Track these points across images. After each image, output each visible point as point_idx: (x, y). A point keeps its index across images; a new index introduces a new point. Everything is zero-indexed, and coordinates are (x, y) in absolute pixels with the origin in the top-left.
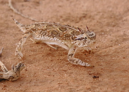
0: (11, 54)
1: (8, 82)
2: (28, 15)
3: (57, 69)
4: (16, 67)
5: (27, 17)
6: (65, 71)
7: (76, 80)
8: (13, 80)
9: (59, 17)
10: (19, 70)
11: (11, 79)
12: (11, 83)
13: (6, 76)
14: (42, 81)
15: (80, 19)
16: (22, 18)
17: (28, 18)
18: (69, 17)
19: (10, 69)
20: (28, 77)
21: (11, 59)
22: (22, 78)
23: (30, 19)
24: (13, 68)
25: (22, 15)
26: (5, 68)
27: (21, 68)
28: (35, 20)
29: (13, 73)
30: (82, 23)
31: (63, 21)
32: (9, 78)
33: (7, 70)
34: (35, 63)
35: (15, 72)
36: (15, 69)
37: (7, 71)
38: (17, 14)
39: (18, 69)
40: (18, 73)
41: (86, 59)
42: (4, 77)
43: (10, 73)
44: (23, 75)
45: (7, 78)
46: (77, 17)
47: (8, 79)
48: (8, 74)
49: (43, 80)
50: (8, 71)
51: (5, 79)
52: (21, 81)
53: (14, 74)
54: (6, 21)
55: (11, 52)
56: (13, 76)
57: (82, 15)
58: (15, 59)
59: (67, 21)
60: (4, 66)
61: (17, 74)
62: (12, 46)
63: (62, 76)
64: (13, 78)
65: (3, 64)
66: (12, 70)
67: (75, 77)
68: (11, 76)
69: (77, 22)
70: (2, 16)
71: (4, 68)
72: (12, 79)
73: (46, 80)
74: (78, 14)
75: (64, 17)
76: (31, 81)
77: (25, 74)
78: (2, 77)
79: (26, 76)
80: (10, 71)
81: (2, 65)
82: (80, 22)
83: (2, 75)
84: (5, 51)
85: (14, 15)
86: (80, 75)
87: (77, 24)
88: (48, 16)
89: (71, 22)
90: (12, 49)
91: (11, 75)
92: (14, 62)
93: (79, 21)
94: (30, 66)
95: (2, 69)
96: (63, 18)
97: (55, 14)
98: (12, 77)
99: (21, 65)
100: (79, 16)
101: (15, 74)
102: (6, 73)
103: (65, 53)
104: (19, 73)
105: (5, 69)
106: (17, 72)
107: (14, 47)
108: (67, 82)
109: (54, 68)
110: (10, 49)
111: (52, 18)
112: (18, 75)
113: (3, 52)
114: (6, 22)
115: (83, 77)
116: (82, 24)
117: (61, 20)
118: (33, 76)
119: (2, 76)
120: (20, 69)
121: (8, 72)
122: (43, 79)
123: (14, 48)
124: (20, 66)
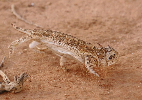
0: (14, 64)
1: (11, 94)
2: (33, 21)
3: (64, 80)
4: (19, 77)
5: (31, 23)
6: (73, 82)
7: (85, 92)
8: (16, 91)
9: (66, 24)
10: (23, 81)
11: (14, 91)
12: (14, 95)
13: (9, 87)
14: (48, 93)
15: (90, 25)
16: (26, 25)
17: (32, 25)
18: (77, 23)
19: (13, 80)
20: (32, 89)
21: (14, 69)
22: (25, 89)
23: (35, 26)
24: (16, 78)
25: (26, 21)
26: (7, 78)
27: (25, 78)
28: (41, 27)
29: (15, 85)
30: (92, 30)
31: (71, 28)
32: (12, 90)
33: (9, 81)
34: (39, 73)
35: (18, 83)
36: (18, 79)
37: (9, 83)
38: (21, 20)
39: (22, 80)
40: (21, 85)
41: (95, 69)
42: (6, 88)
43: (12, 84)
44: (27, 87)
45: (9, 90)
46: (86, 23)
47: (11, 91)
48: (10, 86)
49: (49, 92)
50: (10, 82)
51: (7, 90)
52: (25, 93)
53: (17, 85)
54: (8, 28)
55: (13, 62)
56: (15, 88)
57: (92, 21)
58: (18, 69)
59: (75, 28)
60: (6, 77)
61: (20, 86)
62: (15, 55)
63: (69, 88)
64: (16, 89)
65: (5, 75)
66: (15, 81)
67: (83, 89)
68: (13, 88)
69: (87, 29)
70: (4, 23)
71: (6, 79)
72: (15, 91)
73: (52, 91)
74: (87, 20)
75: (72, 23)
76: (35, 93)
77: (28, 85)
78: (4, 89)
79: (30, 88)
80: (12, 82)
81: (3, 75)
82: (90, 29)
83: (4, 86)
84: (7, 60)
85: (17, 21)
86: (90, 86)
87: (86, 31)
88: (55, 23)
89: (79, 29)
90: (15, 58)
91: (14, 87)
92: (17, 72)
93: (88, 28)
94: (34, 77)
95: (4, 80)
96: (71, 25)
97: (62, 20)
98: (15, 89)
99: (25, 76)
100: (88, 22)
101: (18, 86)
102: (8, 85)
103: (73, 62)
104: (22, 85)
105: (6, 80)
106: (21, 83)
107: (17, 56)
108: (75, 93)
109: (61, 79)
110: (12, 58)
111: (58, 24)
112: (21, 87)
113: (5, 62)
114: (8, 29)
115: (93, 89)
116: (92, 31)
117: (68, 26)
118: (37, 87)
119: (4, 88)
120: (24, 80)
121: (10, 83)
122: (48, 91)
123: (17, 57)
124: (24, 77)
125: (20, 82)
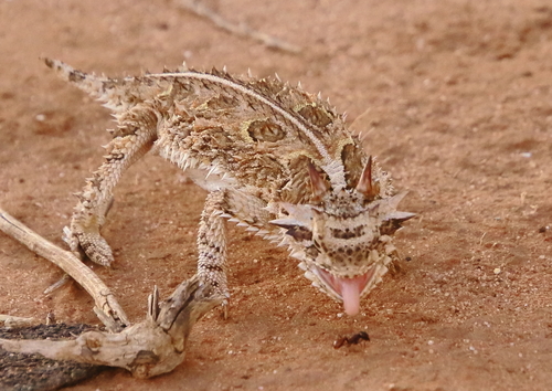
0: (150, 232)
1: (130, 380)
2: (249, 20)
3: (390, 311)
4: (170, 301)
5: (242, 28)
6: (431, 321)
7: (488, 370)
8: (156, 370)
9: (411, 30)
10: (187, 317)
11: (143, 369)
12: (144, 386)
13: (119, 351)
14: (307, 376)
15: (524, 36)
16: (216, 35)
17: (245, 38)
18: (463, 24)
19: (142, 314)
20: (234, 355)
21: (150, 256)
22: (201, 358)
23: (260, 42)
24: (157, 306)
25: (218, 20)
26: (114, 306)
27: (196, 306)
28: (286, 46)
29: (151, 337)
30: (533, 58)
31: (430, 48)
32: (134, 364)
33: (123, 318)
34: (271, 277)
35: (166, 331)
36: (163, 311)
37: (124, 326)
38: (193, 14)
39: (182, 314)
40: (180, 336)
41: (542, 257)
42: (109, 355)
43: (137, 336)
44: (207, 346)
45: (121, 364)
46: (507, 27)
47: (130, 366)
48: (128, 341)
49: (311, 371)
50: (127, 323)
51: (113, 364)
52: (198, 375)
53: (161, 338)
54: (132, 52)
55: (148, 222)
56: (151, 353)
57: (534, 17)
58: (169, 256)
59: (452, 49)
60: (110, 298)
61: (173, 341)
62: (157, 190)
63: (410, 351)
64: (156, 359)
65: (103, 288)
66: (150, 317)
67: (478, 355)
68: (141, 353)
69: (508, 56)
70: (113, 29)
71: (106, 310)
72: (148, 368)
73: (326, 369)
74: (512, 9)
75: (439, 28)
76: (246, 378)
77: (216, 336)
78: (96, 357)
79: (222, 350)
80: (137, 326)
81: (97, 290)
82: (524, 54)
83: (96, 346)
84: (119, 213)
85: (172, 19)
86: (509, 341)
87: (505, 63)
88: (355, 26)
89: (472, 54)
90: (155, 202)
91: (144, 348)
92: (166, 274)
93: (517, 50)
94: (246, 297)
95: (99, 315)
96: (431, 36)
97: (392, 11)
98: (149, 358)
99: (199, 293)
100: (518, 21)
101: (164, 343)
102: (119, 337)
103: (434, 223)
104: (186, 336)
105: (111, 312)
106: (177, 331)
107: (168, 192)
108: (435, 379)
109: (374, 305)
110: (144, 203)
111: (372, 31)
112: (180, 346)
113: (108, 223)
114: (130, 60)
115: (524, 354)
116: (533, 67)
117: (420, 43)
118: (258, 348)
119: (97, 352)
120: (193, 314)
121: (128, 330)
122: (310, 365)
123: (167, 197)
124: (192, 297)
125: (174, 326)
